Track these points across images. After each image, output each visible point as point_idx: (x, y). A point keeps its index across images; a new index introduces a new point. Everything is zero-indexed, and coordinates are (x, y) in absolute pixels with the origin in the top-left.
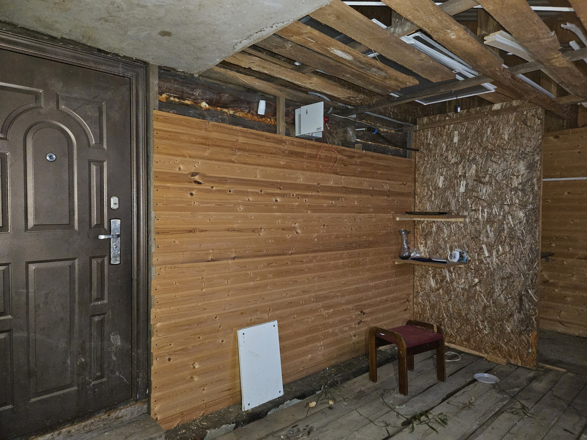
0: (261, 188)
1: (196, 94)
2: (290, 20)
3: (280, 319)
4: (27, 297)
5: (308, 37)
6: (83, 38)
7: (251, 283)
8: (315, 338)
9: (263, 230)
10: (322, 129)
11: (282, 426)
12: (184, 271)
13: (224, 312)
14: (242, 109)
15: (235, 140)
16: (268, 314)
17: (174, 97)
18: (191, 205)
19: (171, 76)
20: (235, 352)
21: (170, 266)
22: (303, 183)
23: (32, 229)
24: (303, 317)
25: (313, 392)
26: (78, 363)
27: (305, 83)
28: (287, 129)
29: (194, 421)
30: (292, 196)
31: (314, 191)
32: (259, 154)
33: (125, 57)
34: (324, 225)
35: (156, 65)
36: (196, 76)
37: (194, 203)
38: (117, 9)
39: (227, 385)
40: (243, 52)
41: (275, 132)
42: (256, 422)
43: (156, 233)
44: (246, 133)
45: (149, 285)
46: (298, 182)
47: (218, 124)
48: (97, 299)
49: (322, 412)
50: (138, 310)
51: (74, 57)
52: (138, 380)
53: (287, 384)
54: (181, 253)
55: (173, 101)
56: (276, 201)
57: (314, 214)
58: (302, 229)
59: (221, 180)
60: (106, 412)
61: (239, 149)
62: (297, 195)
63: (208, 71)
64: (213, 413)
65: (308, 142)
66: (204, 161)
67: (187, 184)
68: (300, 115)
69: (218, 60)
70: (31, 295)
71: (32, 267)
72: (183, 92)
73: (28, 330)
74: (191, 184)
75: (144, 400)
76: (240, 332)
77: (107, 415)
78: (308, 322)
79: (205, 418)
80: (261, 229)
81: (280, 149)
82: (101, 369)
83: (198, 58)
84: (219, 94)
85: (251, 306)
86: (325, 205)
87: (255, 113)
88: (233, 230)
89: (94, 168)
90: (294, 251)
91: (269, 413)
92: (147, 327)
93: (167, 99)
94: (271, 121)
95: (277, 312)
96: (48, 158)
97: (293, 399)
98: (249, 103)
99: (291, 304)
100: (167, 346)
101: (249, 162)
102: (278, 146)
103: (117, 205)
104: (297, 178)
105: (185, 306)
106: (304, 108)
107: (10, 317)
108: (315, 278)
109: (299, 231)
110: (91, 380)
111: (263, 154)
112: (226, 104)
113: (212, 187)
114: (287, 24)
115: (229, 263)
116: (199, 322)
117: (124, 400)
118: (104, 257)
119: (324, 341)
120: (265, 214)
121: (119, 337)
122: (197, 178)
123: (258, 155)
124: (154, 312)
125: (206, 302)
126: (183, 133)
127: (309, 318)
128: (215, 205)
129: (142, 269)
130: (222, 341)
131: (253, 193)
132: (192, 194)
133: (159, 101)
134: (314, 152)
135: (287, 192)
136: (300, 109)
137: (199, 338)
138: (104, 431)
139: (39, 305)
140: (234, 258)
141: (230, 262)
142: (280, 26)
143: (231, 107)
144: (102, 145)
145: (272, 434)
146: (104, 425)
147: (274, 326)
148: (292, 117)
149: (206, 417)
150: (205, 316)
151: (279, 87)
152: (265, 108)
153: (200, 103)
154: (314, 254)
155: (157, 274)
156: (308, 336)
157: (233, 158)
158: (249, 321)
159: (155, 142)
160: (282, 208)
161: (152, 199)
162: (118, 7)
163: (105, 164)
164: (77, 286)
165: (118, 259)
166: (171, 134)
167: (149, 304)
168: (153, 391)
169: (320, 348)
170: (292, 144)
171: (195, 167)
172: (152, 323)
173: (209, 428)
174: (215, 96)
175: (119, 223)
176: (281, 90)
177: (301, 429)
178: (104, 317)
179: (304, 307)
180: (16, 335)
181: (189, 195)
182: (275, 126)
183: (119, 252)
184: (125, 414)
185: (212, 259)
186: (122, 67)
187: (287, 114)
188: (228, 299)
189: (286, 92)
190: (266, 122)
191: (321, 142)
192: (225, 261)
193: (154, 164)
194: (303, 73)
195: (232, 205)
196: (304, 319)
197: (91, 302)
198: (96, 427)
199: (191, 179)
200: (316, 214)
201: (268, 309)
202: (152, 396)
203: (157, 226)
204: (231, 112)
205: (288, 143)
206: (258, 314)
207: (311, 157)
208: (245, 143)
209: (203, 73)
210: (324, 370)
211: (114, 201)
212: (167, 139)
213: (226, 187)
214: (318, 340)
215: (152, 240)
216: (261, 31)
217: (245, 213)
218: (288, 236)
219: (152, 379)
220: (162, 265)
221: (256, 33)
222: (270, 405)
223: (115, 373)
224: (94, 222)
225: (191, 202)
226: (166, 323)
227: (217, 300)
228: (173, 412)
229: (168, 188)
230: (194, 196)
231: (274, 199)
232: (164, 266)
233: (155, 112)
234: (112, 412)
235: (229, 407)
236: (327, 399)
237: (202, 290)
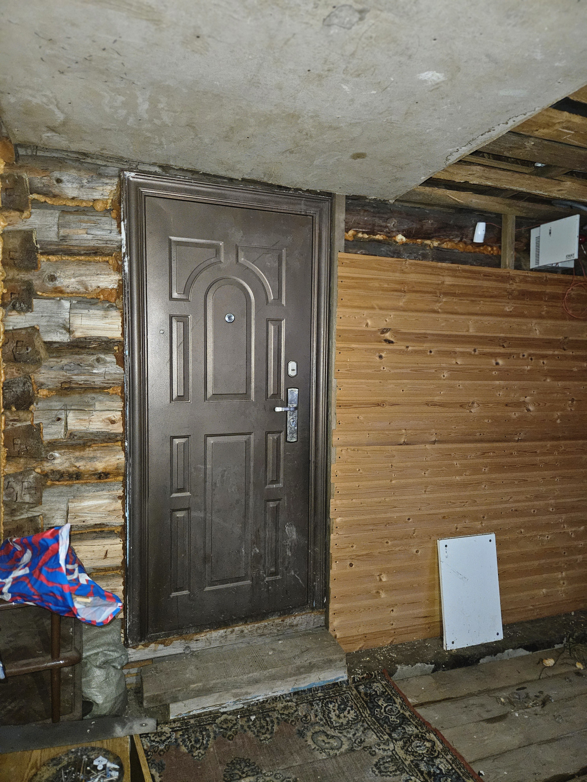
0: (475, 347)
1: (391, 225)
2: (537, 109)
3: (498, 531)
4: (205, 474)
5: (563, 128)
6: (264, 176)
7: (457, 478)
8: (554, 566)
9: (475, 405)
10: (576, 257)
11: (503, 684)
12: (369, 454)
13: (420, 513)
14: (452, 237)
15: (440, 282)
16: (482, 523)
17: (363, 233)
18: (380, 371)
19: (359, 207)
20: (435, 568)
21: (353, 448)
22: (541, 337)
23: (211, 398)
24: (535, 533)
25: (550, 645)
26: (253, 554)
27: (550, 191)
28: (517, 260)
29: (381, 648)
30: (521, 357)
31: (558, 348)
32: (473, 299)
33: (308, 191)
34: (573, 400)
35: (343, 196)
36: (392, 201)
37: (384, 368)
38: (305, 137)
39: (422, 610)
40: (461, 162)
41: (498, 266)
42: (463, 669)
43: (337, 406)
44: (456, 270)
45: (329, 470)
46: (532, 335)
47: (419, 262)
48: (273, 482)
49: (565, 677)
50: (316, 498)
51: (254, 200)
52: (315, 583)
53: (508, 625)
54: (367, 432)
55: (361, 238)
56: (497, 364)
57: (556, 383)
58: (537, 404)
59: (419, 337)
60: (280, 616)
61: (446, 294)
62: (529, 355)
63: (408, 193)
64: (405, 645)
65: (550, 276)
66: (397, 313)
67: (375, 343)
68: (538, 238)
69: (423, 178)
70: (208, 472)
71: (211, 440)
72: (374, 225)
73: (205, 510)
74: (380, 344)
75: (321, 610)
76: (441, 543)
77: (280, 620)
78: (542, 541)
79: (394, 647)
80: (473, 403)
81: (505, 290)
82: (276, 565)
83: (397, 179)
84: (420, 221)
85: (458, 509)
86: (575, 369)
87: (469, 242)
88: (434, 405)
89: (272, 328)
90: (522, 436)
91: (481, 661)
92: (326, 520)
93: (354, 236)
94: (492, 249)
95: (495, 522)
96: (227, 319)
97: (519, 648)
98: (461, 228)
99: (516, 513)
100: (348, 547)
101: (460, 310)
102: (501, 285)
103: (295, 371)
104: (530, 330)
105: (370, 500)
106: (545, 227)
107: (188, 494)
108: (555, 477)
109: (531, 408)
110: (265, 576)
111: (479, 299)
112: (430, 234)
113: (407, 347)
114: (531, 115)
115: (426, 449)
116: (388, 523)
117: (299, 606)
118: (280, 432)
119: (569, 572)
120: (479, 382)
121: (295, 529)
122: (388, 336)
123: (472, 301)
124: (334, 503)
125: (396, 498)
126: (372, 279)
127: (544, 536)
128: (411, 370)
129: (320, 449)
130: (417, 552)
131: (463, 354)
132: (381, 357)
133: (345, 240)
134: (558, 290)
135: (513, 350)
136: (538, 229)
137: (387, 542)
138: (277, 638)
139: (215, 484)
140: (434, 442)
141: (428, 446)
142: (521, 119)
143: (436, 236)
144: (281, 301)
145: (488, 691)
146: (278, 630)
147: (490, 541)
148: (524, 240)
149: (396, 647)
150: (395, 515)
151: (508, 201)
152: (484, 233)
153: (395, 236)
154: (555, 443)
155: (337, 457)
156: (543, 561)
157: (436, 307)
158: (454, 530)
159: (338, 292)
160: (505, 375)
161: (333, 363)
162: (307, 134)
163: (284, 322)
164: (252, 464)
165: (295, 435)
166: (358, 281)
167: (328, 494)
168: (332, 601)
169: (562, 582)
170: (524, 280)
171: (386, 321)
172: (331, 517)
173: (399, 663)
174: (415, 226)
175: (297, 393)
176: (509, 206)
177: (531, 695)
178: (279, 504)
179: (536, 518)
180: (194, 514)
181: (378, 358)
182: (499, 257)
183: (296, 428)
184: (300, 622)
185: (404, 442)
186: (305, 205)
187: (518, 238)
188: (425, 496)
189: (519, 206)
190: (486, 252)
191: (573, 274)
192: (422, 446)
193: (338, 320)
194: (547, 178)
195: (433, 371)
196: (535, 536)
197: (266, 484)
198: (269, 632)
199: (380, 337)
200: (560, 383)
201: (482, 516)
202: (330, 607)
203: (338, 398)
204: (436, 244)
205: (517, 280)
206: (467, 521)
207: (554, 297)
208: (454, 285)
209: (400, 197)
210: (567, 614)
211: (292, 365)
212: (354, 288)
213: (426, 346)
214: (559, 569)
215: (333, 414)
216: (489, 131)
217: (453, 382)
218: (514, 415)
219: (331, 586)
220: (343, 446)
221: (482, 135)
222: (483, 650)
223: (289, 572)
224: (271, 392)
225: (380, 367)
226: (347, 519)
227: (411, 497)
228: (354, 632)
229: (353, 349)
230: (384, 359)
231: (494, 362)
232: (346, 448)
233: (340, 255)
234: (286, 618)
235: (425, 641)
236: (572, 658)
237: (391, 481)
